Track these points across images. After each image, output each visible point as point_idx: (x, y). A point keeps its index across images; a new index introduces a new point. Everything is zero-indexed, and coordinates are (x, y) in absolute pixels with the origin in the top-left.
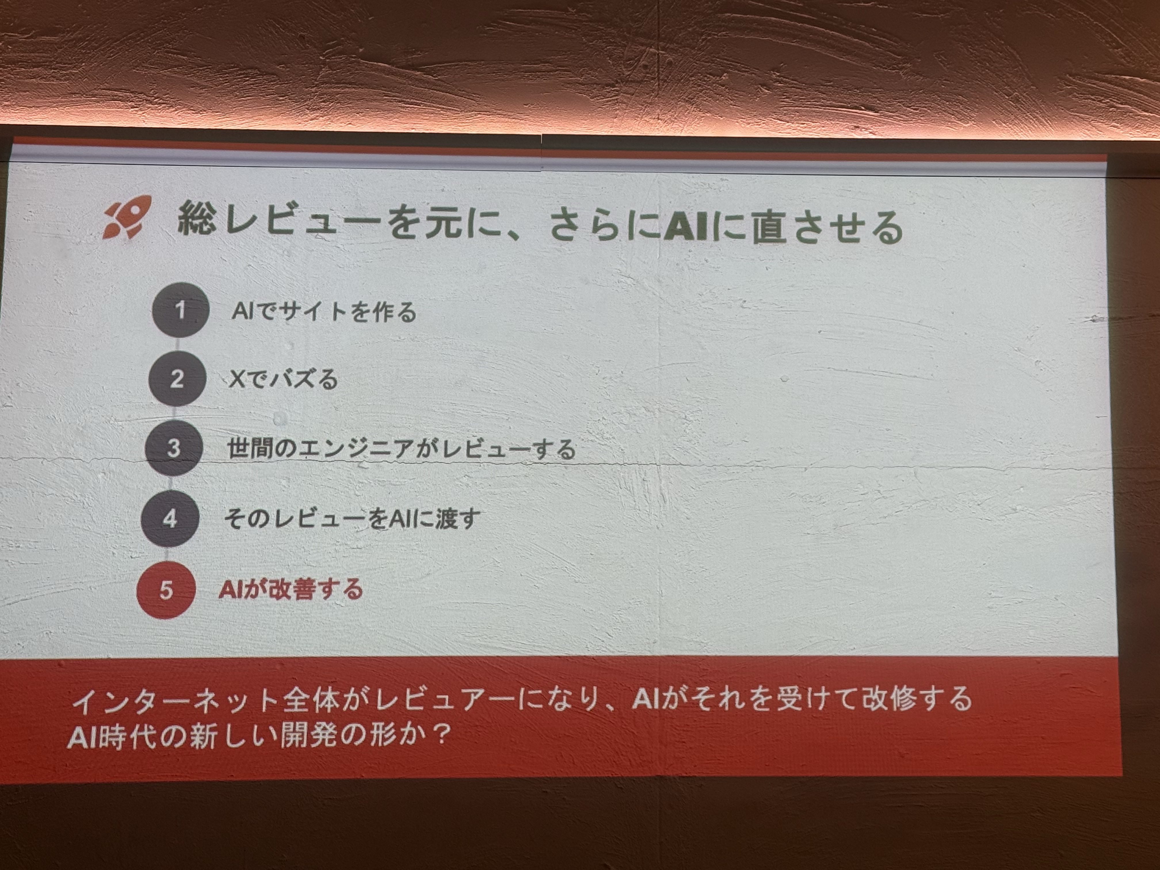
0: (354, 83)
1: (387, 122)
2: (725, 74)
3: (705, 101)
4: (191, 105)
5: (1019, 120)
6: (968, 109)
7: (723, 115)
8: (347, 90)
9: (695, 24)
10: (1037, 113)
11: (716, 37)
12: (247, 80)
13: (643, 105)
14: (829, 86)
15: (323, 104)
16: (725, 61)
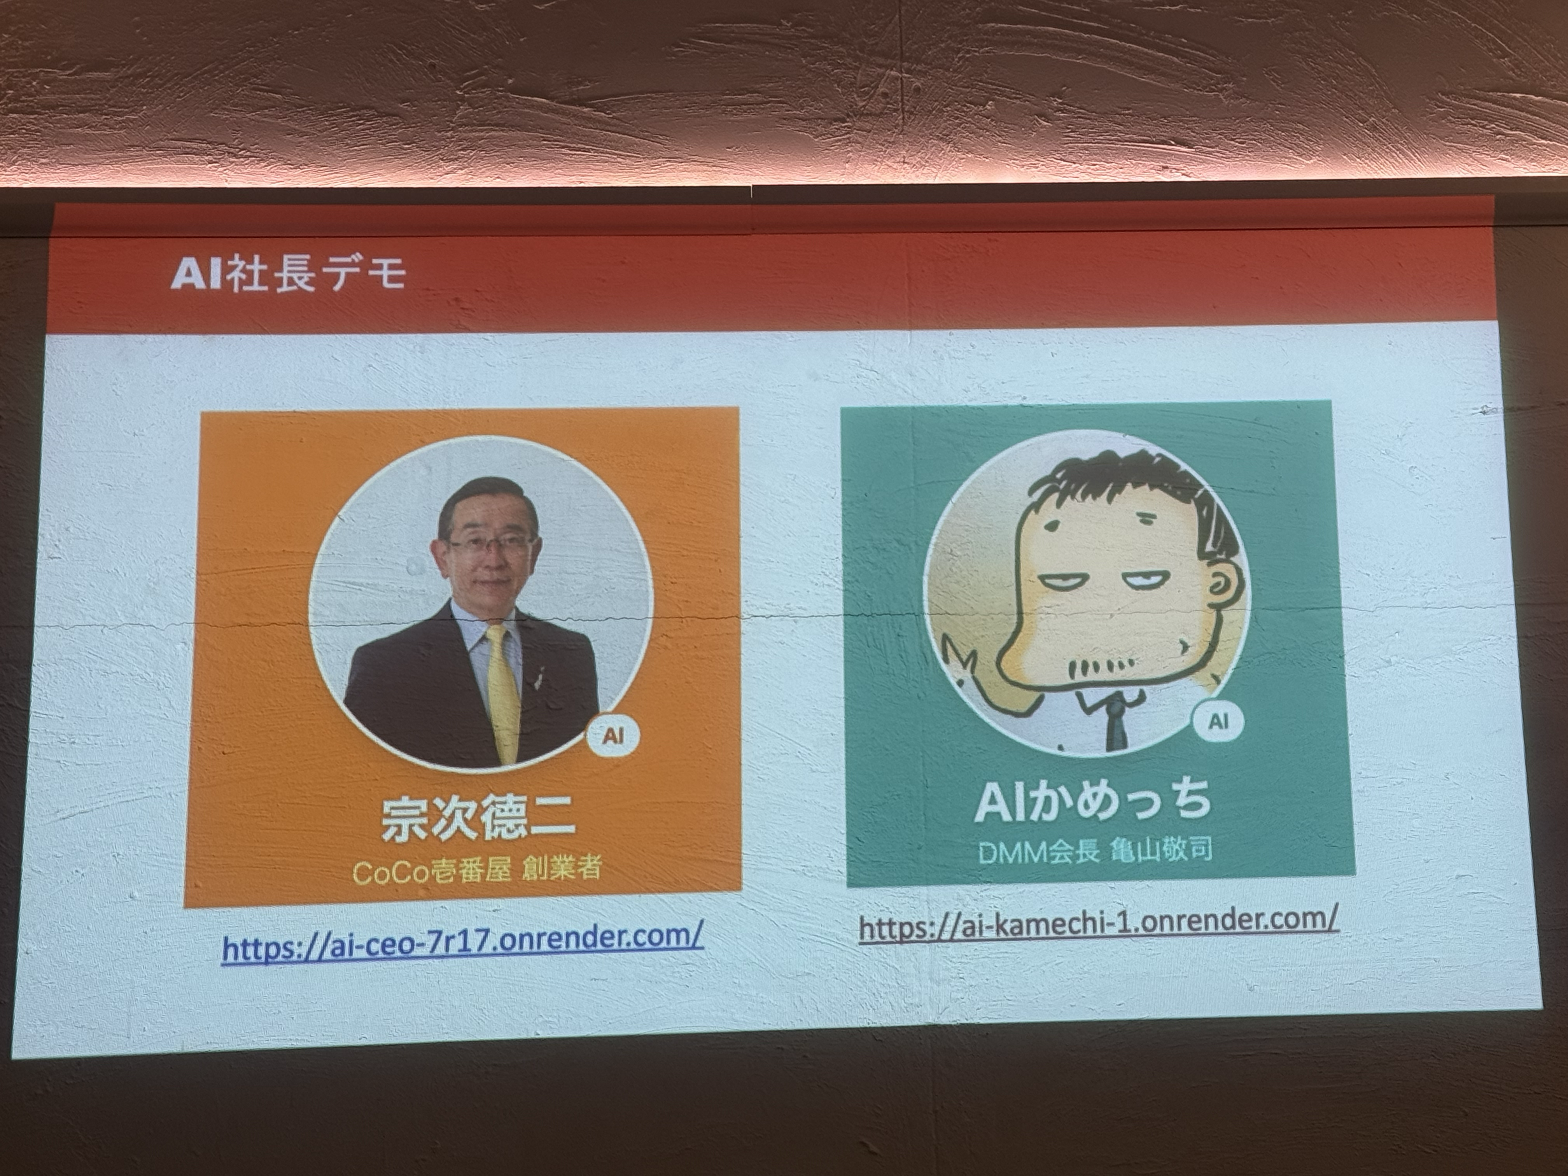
0: (503, 125)
1: (546, 174)
2: (990, 103)
3: (964, 138)
4: (289, 158)
5: (1379, 153)
6: (1312, 141)
7: (989, 155)
8: (493, 133)
9: (950, 37)
10: (1402, 144)
11: (977, 54)
12: (361, 124)
13: (883, 145)
14: (1128, 114)
15: (462, 152)
16: (990, 86)
